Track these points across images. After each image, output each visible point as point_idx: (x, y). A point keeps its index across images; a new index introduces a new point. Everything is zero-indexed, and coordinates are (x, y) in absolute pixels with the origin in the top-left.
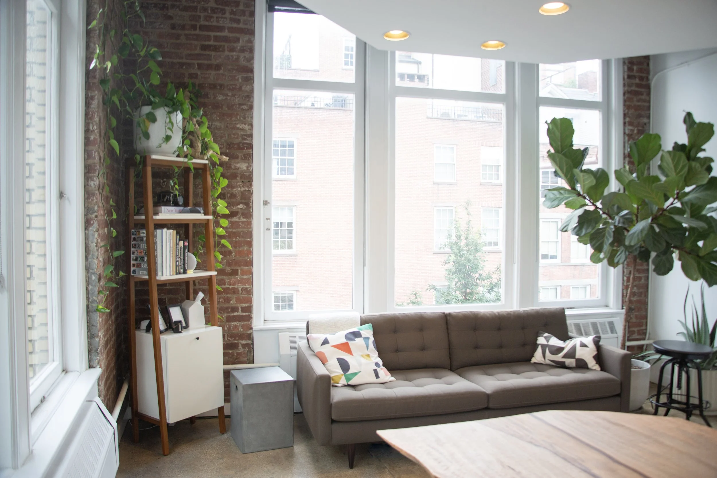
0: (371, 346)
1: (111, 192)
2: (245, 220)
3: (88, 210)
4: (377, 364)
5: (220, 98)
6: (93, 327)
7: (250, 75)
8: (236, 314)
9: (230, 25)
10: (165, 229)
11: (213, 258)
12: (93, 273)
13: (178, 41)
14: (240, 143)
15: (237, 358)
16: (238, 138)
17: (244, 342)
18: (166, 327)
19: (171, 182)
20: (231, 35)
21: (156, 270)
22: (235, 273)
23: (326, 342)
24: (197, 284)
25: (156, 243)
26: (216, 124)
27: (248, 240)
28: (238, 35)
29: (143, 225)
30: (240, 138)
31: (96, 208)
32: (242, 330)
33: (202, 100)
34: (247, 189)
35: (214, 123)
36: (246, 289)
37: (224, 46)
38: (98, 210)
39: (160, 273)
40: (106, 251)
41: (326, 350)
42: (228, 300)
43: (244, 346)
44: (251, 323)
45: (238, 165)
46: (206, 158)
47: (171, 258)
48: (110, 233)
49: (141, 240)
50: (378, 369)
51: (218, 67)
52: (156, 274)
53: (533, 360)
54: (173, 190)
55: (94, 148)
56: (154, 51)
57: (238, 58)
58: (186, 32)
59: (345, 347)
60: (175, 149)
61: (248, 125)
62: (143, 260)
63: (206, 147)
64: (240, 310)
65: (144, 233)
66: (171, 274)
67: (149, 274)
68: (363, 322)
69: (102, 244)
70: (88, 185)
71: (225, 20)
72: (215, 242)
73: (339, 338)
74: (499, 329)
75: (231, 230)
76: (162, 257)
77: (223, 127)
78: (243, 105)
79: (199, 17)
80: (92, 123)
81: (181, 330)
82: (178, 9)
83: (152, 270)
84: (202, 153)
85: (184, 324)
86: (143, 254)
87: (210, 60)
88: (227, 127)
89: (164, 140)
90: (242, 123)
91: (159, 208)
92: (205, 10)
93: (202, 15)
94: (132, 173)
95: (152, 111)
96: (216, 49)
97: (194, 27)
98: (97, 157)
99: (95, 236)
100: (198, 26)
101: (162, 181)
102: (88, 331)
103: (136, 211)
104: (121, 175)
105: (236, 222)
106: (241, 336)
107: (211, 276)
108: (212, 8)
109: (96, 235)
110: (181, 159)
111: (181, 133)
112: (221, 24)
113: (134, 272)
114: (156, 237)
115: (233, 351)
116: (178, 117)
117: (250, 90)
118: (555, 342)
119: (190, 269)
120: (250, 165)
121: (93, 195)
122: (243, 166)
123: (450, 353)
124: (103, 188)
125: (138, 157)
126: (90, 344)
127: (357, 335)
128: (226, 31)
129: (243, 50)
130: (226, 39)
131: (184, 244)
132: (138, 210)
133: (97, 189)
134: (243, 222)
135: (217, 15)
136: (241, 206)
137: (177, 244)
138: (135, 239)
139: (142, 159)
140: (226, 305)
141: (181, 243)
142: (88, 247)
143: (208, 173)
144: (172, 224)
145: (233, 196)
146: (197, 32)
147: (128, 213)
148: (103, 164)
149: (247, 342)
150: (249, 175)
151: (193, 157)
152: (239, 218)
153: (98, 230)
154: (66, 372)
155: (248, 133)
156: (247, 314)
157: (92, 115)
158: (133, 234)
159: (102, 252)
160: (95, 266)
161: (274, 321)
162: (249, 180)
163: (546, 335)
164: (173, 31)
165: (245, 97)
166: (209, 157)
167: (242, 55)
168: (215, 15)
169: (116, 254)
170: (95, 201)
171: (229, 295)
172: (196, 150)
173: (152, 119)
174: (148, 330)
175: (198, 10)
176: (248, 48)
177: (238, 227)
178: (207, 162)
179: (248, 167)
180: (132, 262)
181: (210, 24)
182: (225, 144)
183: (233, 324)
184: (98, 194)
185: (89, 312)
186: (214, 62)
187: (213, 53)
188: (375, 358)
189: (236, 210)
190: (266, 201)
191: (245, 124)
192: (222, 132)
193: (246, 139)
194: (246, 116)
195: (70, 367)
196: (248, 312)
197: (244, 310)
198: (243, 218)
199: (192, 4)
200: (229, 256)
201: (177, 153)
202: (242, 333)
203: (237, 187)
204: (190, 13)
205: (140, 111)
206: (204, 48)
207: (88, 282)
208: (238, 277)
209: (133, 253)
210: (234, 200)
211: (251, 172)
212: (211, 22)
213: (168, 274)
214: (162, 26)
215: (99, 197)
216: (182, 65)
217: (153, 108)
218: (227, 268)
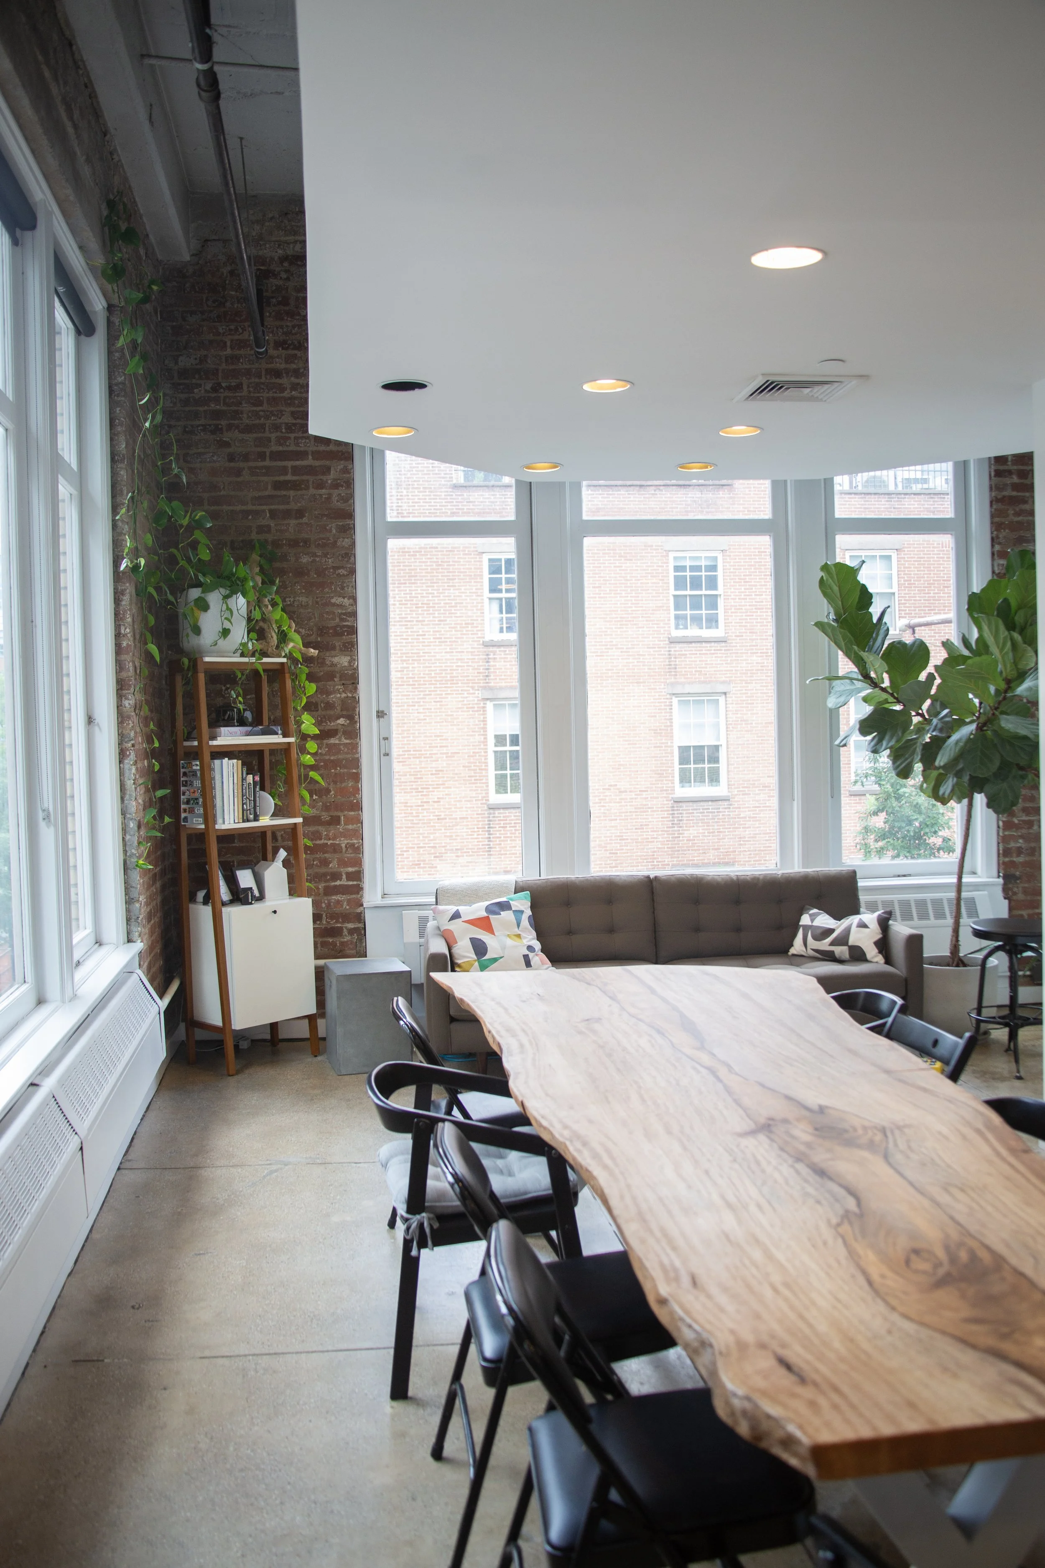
0: (525, 922)
1: (151, 710)
2: (348, 741)
3: (122, 738)
4: (530, 948)
5: (305, 559)
6: (132, 889)
7: (348, 522)
8: (338, 883)
9: (315, 449)
10: (227, 759)
11: (297, 800)
12: (132, 819)
13: (240, 479)
14: (337, 626)
15: (341, 951)
16: (334, 619)
17: (351, 926)
18: (231, 898)
19: (233, 692)
20: (317, 463)
21: (215, 816)
22: (335, 821)
23: (456, 916)
24: (279, 838)
25: (214, 779)
26: (300, 599)
27: (354, 771)
28: (327, 463)
29: (194, 754)
30: (337, 620)
31: (132, 734)
32: (347, 907)
33: (278, 565)
34: (350, 695)
35: (297, 598)
36: (353, 845)
37: (308, 481)
38: (135, 737)
39: (220, 820)
40: (147, 790)
41: (456, 927)
42: (325, 863)
43: (351, 932)
44: (362, 896)
45: (336, 660)
46: (283, 654)
47: (236, 800)
48: (151, 766)
49: (193, 775)
50: (531, 955)
51: (300, 513)
52: (215, 822)
53: (792, 951)
54: (235, 703)
55: (127, 658)
56: (201, 516)
57: (330, 496)
58: (251, 464)
59: (484, 924)
60: (236, 646)
61: (349, 599)
62: (198, 803)
63: (283, 637)
64: (344, 877)
65: (197, 765)
66: (236, 821)
67: (206, 822)
68: (518, 889)
69: (141, 781)
70: (121, 705)
71: (307, 441)
72: (300, 776)
73: (478, 909)
74: (738, 902)
75: (327, 757)
76: (223, 797)
77: (310, 603)
78: (339, 568)
79: (269, 440)
80: (124, 625)
81: (252, 900)
82: (237, 431)
83: (209, 817)
84: (277, 647)
85: (256, 893)
86: (197, 795)
87: (288, 503)
88: (317, 603)
89: (220, 635)
90: (340, 597)
91: (218, 730)
92: (277, 428)
93: (273, 436)
94: (179, 679)
95: (203, 595)
96: (295, 486)
97: (262, 456)
98: (131, 669)
99: (131, 771)
100: (268, 454)
101: (224, 688)
102: (126, 894)
103: (186, 735)
104: (164, 682)
105: (335, 744)
106: (346, 918)
107: (295, 824)
108: (286, 424)
109: (134, 770)
110: (245, 660)
111: (244, 623)
112: (302, 448)
113: (186, 819)
114: (214, 770)
115: (335, 939)
116: (240, 602)
117: (349, 546)
118: (824, 920)
119: (264, 815)
120: (354, 659)
121: (129, 717)
122: (343, 661)
123: (655, 938)
124: (141, 707)
125: (186, 661)
126: (128, 911)
127: (504, 906)
128: (310, 457)
129: (336, 486)
130: (311, 470)
131: (254, 779)
132: (189, 733)
133: (133, 709)
134: (345, 745)
135: (296, 435)
136: (341, 721)
137: (243, 779)
138: (185, 774)
139: (192, 664)
140: (323, 870)
141: (250, 778)
142: (124, 785)
143: (287, 675)
144: (240, 752)
145: (329, 706)
146: (267, 463)
147: (174, 738)
148: (140, 675)
149: (356, 926)
150: (351, 674)
151: (264, 654)
152: (340, 739)
153: (135, 763)
154: (100, 945)
155: (349, 610)
156: (355, 883)
157: (124, 614)
158: (183, 767)
159: (142, 792)
160: (133, 810)
161: (398, 895)
162: (353, 681)
163: (815, 911)
164: (232, 464)
165: (343, 557)
166: (287, 651)
167: (335, 492)
168: (292, 436)
169: (160, 793)
170: (131, 725)
171: (327, 855)
172: (268, 643)
173: (203, 606)
174: (205, 902)
175: (267, 429)
176: (344, 482)
177: (339, 752)
178: (284, 660)
179: (350, 662)
180: (183, 806)
181: (285, 449)
182: (315, 629)
183: (335, 897)
184: (135, 716)
185: (127, 869)
186: (293, 506)
187: (292, 493)
188: (530, 938)
189: (335, 728)
190: (382, 712)
191: (344, 598)
192: (309, 610)
193: (346, 620)
194: (345, 585)
195: (105, 938)
196: (357, 881)
197: (350, 876)
198: (346, 739)
199: (257, 422)
200: (326, 796)
201: (240, 651)
202: (348, 912)
203: (334, 692)
204: (255, 435)
205: (187, 596)
206: (278, 486)
207: (124, 830)
208: (341, 828)
209: (184, 794)
210: (332, 713)
211: (357, 669)
212: (287, 446)
213: (232, 821)
214: (215, 458)
215: (135, 719)
216: (247, 513)
217: (203, 592)
218: (324, 813)
